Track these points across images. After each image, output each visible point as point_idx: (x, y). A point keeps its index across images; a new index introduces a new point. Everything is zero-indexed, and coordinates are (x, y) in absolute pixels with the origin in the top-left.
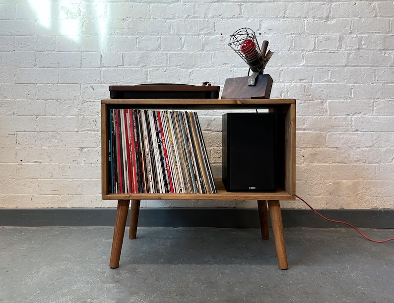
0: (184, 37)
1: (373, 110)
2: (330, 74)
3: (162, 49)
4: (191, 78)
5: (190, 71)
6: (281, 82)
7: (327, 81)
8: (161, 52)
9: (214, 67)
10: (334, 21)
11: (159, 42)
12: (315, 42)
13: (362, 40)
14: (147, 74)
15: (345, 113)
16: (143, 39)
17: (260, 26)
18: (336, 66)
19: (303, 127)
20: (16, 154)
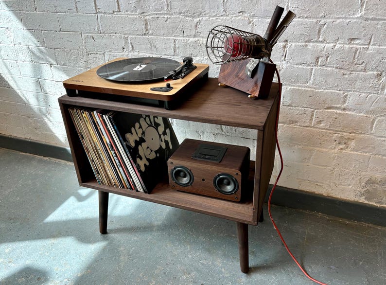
4: (199, 30)
5: (196, 20)
6: (319, 42)
9: (227, 16)
14: (146, 24)
19: (343, 107)
20: (44, 100)
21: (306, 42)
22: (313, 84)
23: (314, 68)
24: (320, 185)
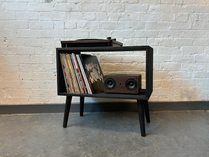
0: (108, 13)
1: (204, 52)
2: (183, 33)
3: (97, 20)
4: (113, 35)
5: (112, 31)
6: (158, 38)
7: (182, 37)
8: (96, 21)
9: (125, 29)
10: (185, 6)
11: (95, 16)
12: (176, 17)
13: (199, 16)
14: (89, 33)
15: (190, 53)
16: (87, 14)
17: (148, 8)
18: (186, 29)
20: (20, 76)
21: (154, 38)
22: (158, 53)
23: (158, 47)
24: (166, 97)
